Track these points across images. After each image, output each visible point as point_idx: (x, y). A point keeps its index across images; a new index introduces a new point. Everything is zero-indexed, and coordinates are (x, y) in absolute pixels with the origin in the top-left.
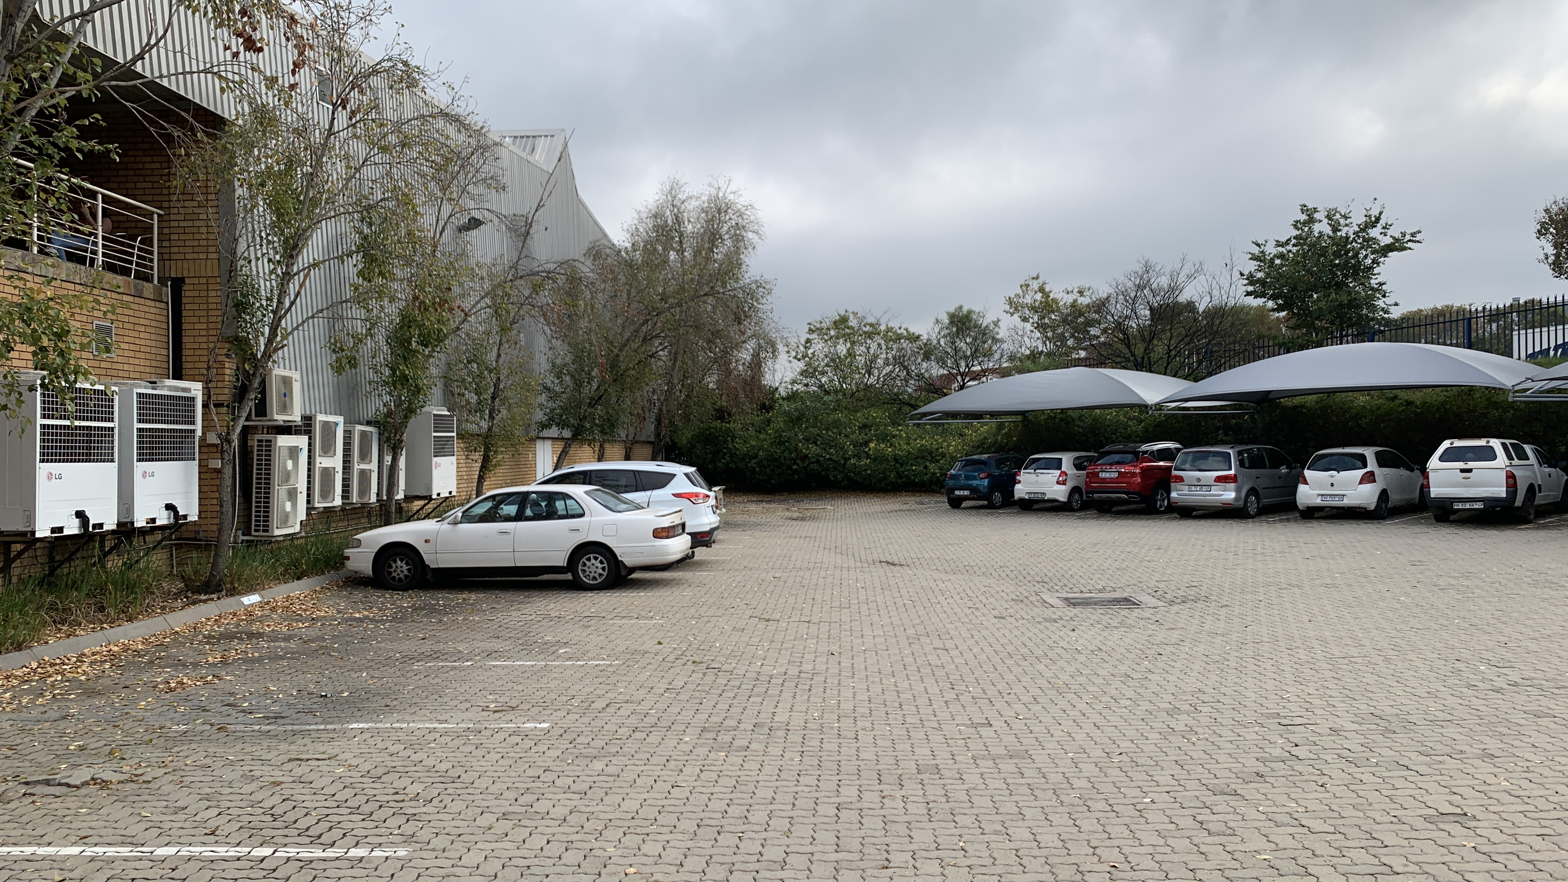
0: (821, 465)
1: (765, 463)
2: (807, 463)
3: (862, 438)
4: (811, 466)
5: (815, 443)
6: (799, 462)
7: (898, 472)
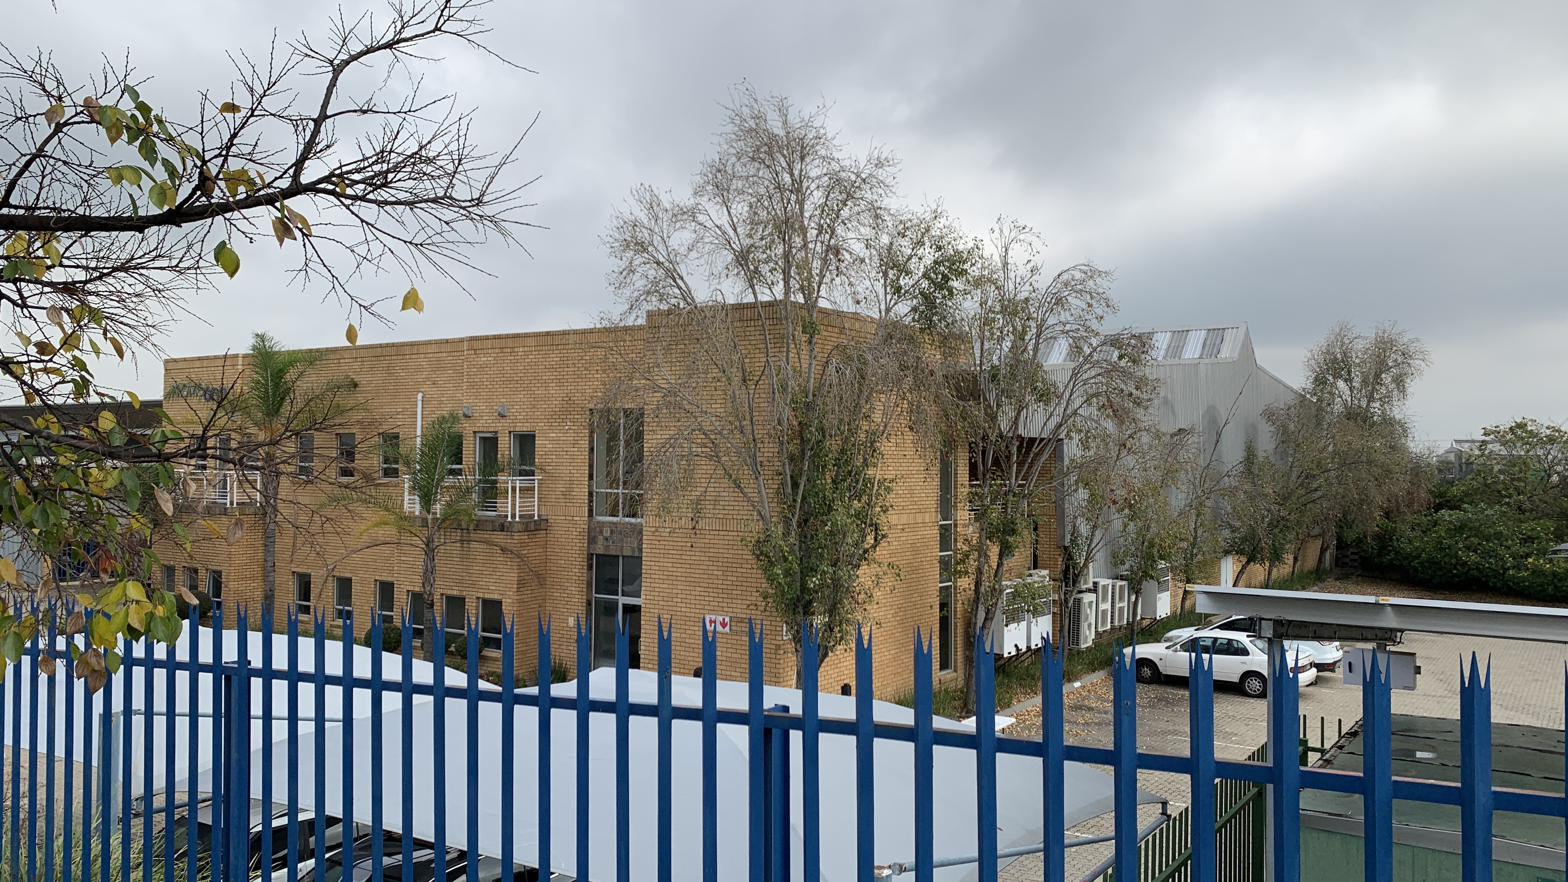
0: (1481, 572)
1: (1426, 564)
2: (1467, 568)
3: (1523, 550)
4: (1471, 572)
5: (1475, 551)
6: (1459, 567)
7: (1556, 587)
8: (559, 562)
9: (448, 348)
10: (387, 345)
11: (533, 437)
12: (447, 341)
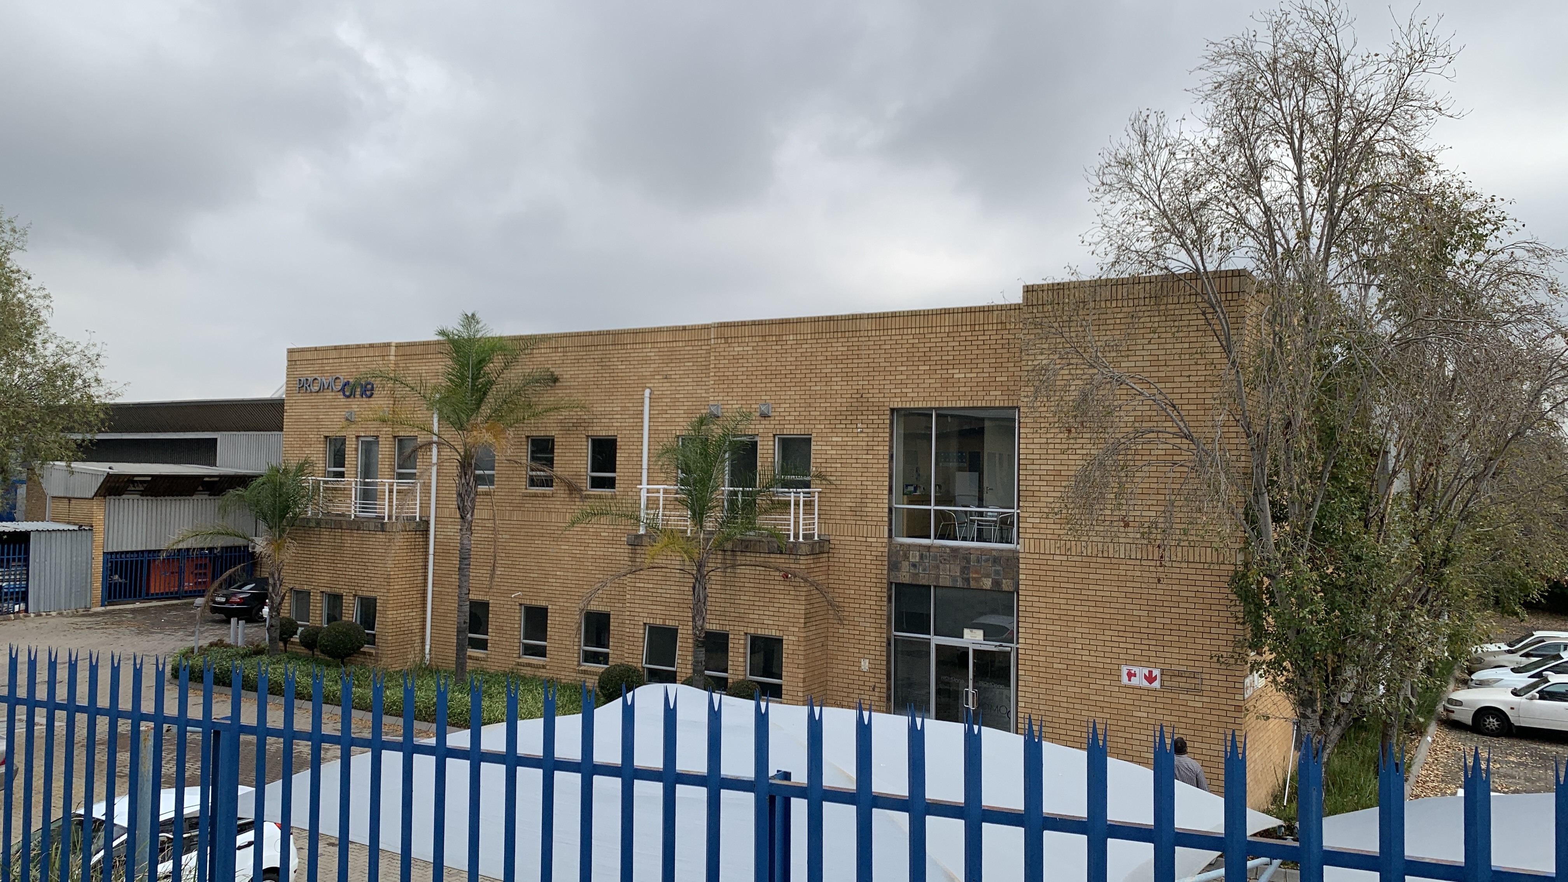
8: (847, 592)
9: (686, 336)
10: (600, 333)
11: (807, 441)
12: (684, 328)
